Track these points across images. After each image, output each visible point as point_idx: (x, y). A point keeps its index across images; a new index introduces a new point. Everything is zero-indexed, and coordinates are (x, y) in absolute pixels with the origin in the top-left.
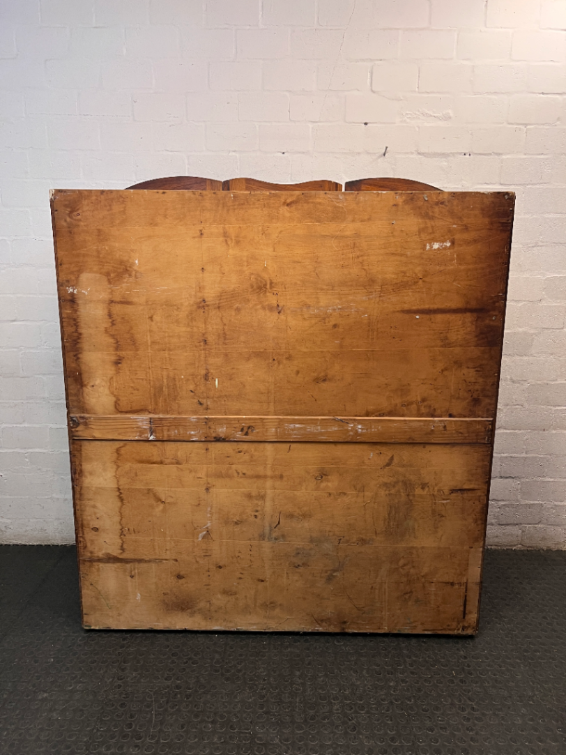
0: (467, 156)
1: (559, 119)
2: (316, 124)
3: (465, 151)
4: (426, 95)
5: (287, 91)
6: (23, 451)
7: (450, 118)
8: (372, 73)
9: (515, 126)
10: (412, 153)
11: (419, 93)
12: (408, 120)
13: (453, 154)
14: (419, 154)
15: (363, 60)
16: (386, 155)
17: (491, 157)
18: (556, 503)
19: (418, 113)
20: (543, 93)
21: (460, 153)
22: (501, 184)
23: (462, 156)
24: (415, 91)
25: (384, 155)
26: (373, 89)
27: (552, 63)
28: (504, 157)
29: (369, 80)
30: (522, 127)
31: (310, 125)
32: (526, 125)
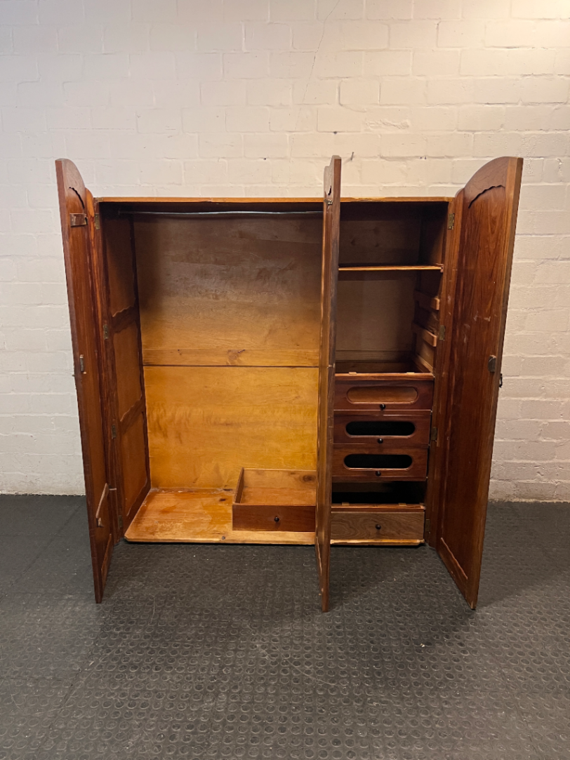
0: (423, 159)
1: (502, 126)
2: (294, 133)
3: (421, 155)
4: (386, 107)
5: (267, 105)
6: (48, 415)
7: (408, 126)
8: (339, 88)
9: (464, 133)
10: (375, 157)
11: (381, 105)
12: (371, 129)
13: (411, 158)
14: (382, 158)
15: (332, 78)
16: (353, 159)
17: (443, 160)
18: (506, 461)
19: (379, 122)
20: (488, 104)
21: (417, 157)
22: (453, 183)
23: (419, 160)
24: (377, 104)
25: (351, 159)
26: (342, 103)
27: (496, 77)
28: (455, 160)
29: (337, 95)
30: (471, 133)
31: (288, 134)
32: (475, 131)
